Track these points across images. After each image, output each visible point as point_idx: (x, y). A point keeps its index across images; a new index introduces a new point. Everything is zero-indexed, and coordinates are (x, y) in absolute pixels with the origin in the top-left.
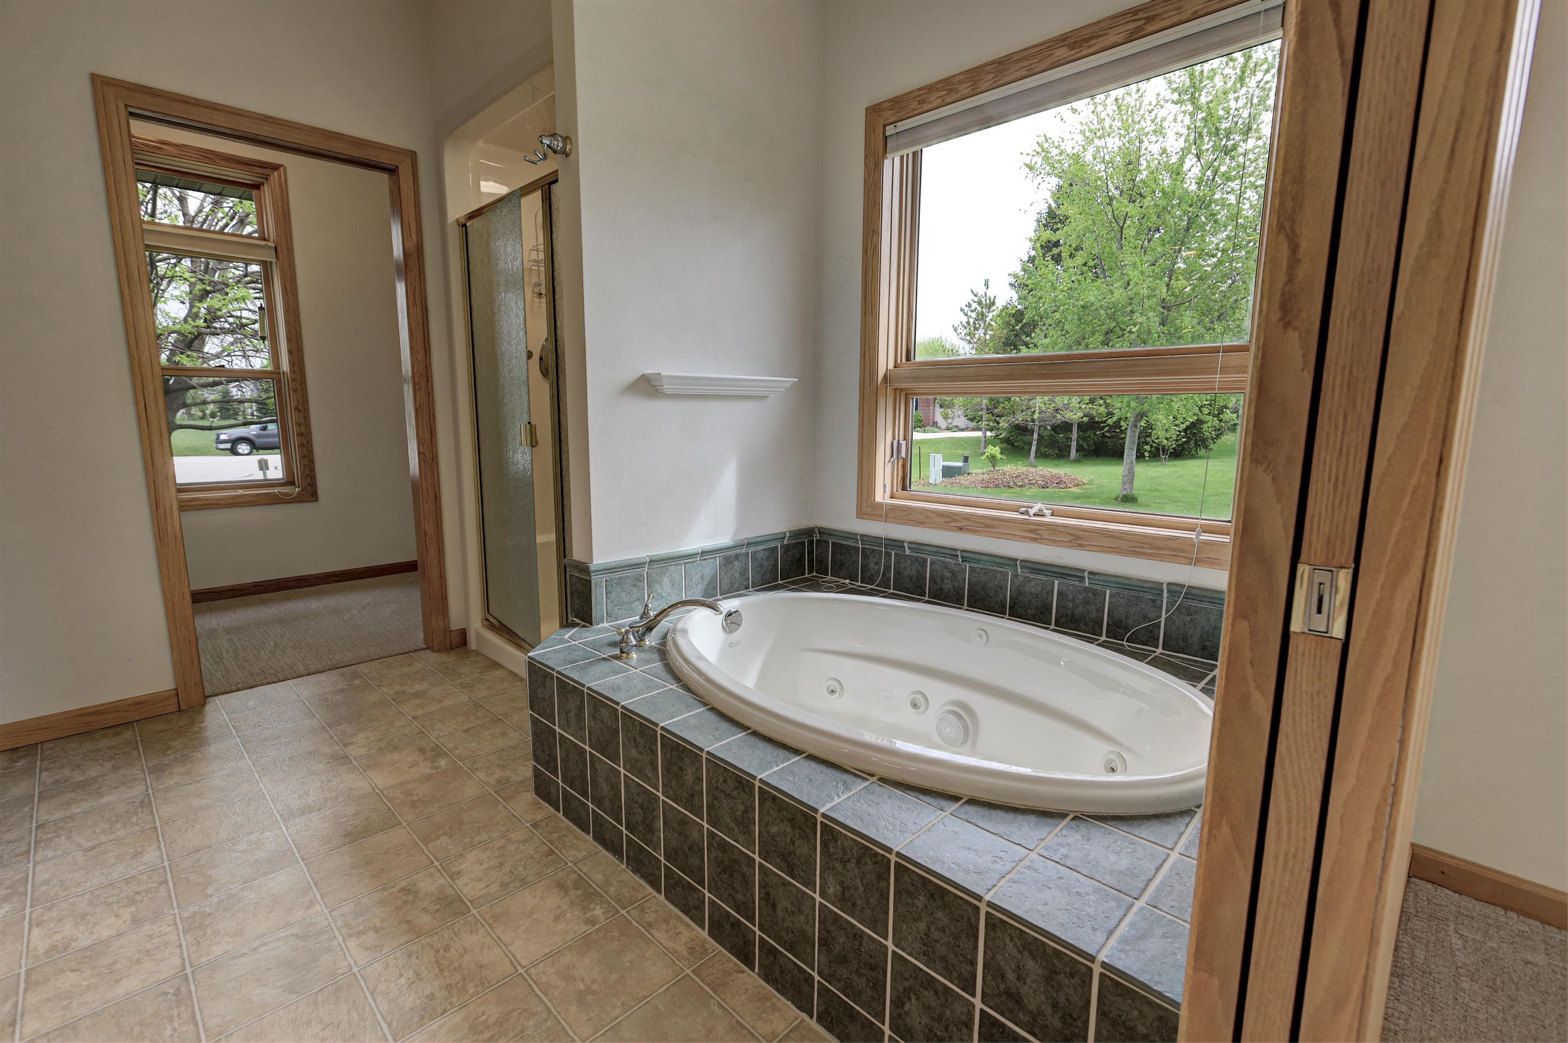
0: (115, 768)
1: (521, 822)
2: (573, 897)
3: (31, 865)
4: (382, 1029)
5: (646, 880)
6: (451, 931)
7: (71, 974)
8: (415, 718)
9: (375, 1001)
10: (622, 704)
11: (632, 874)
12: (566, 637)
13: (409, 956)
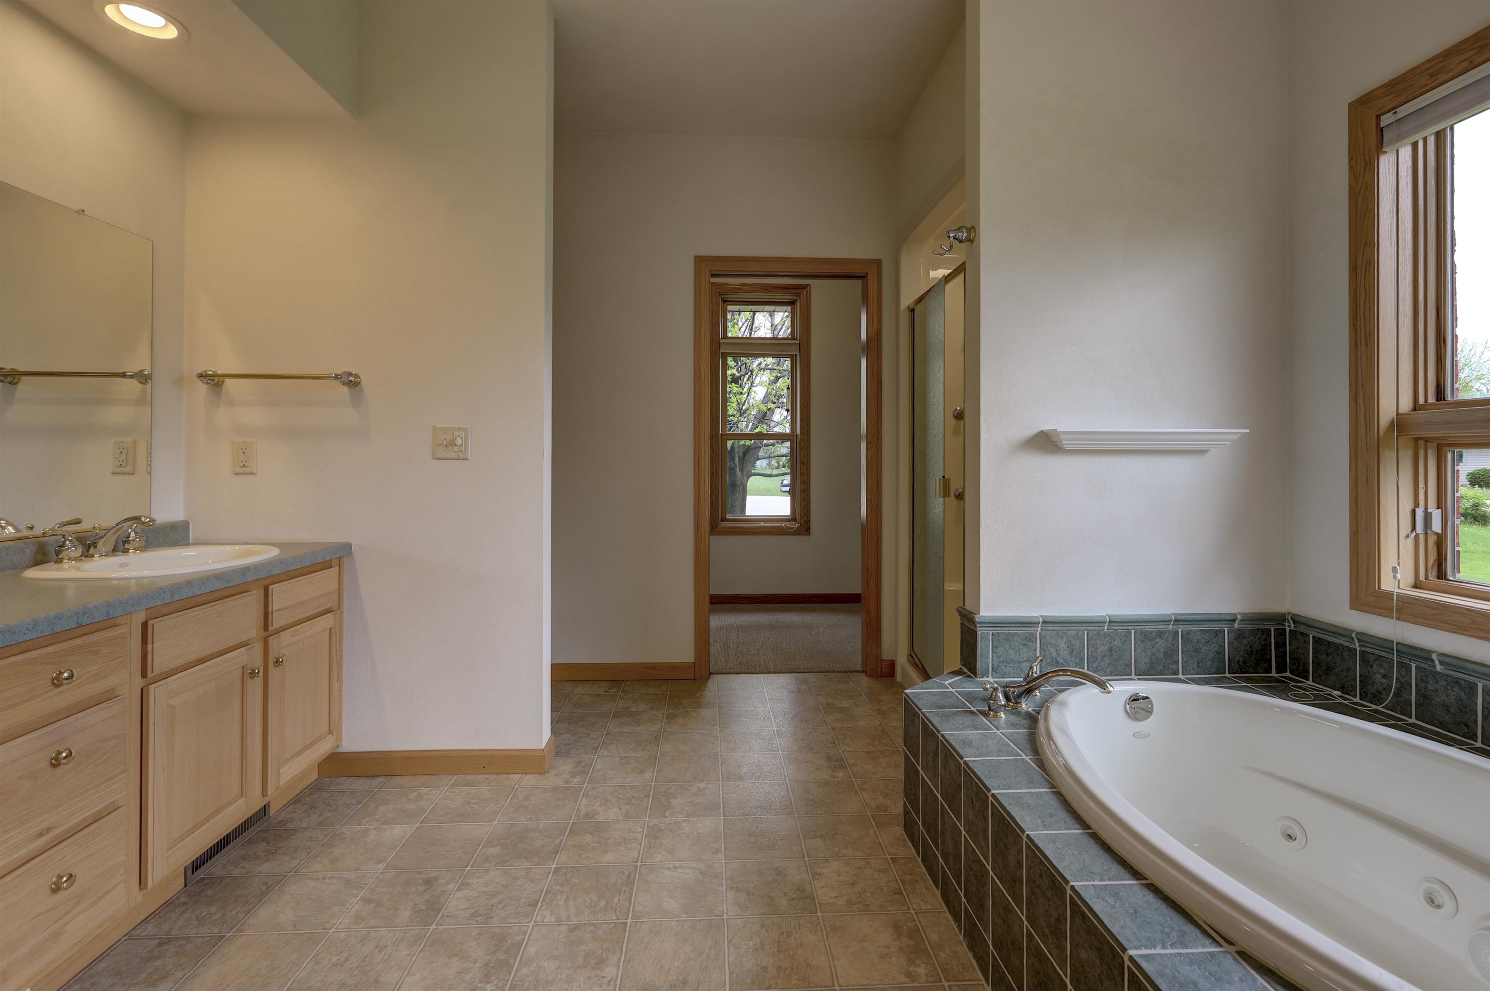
0: (652, 709)
1: (884, 852)
2: (904, 944)
3: (596, 757)
4: (725, 974)
5: (977, 961)
6: (797, 921)
7: (589, 835)
8: (833, 729)
9: (728, 949)
10: (965, 759)
11: (967, 949)
12: (947, 683)
13: (762, 926)
